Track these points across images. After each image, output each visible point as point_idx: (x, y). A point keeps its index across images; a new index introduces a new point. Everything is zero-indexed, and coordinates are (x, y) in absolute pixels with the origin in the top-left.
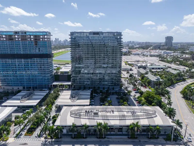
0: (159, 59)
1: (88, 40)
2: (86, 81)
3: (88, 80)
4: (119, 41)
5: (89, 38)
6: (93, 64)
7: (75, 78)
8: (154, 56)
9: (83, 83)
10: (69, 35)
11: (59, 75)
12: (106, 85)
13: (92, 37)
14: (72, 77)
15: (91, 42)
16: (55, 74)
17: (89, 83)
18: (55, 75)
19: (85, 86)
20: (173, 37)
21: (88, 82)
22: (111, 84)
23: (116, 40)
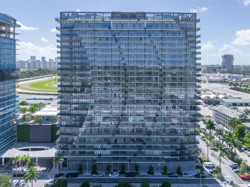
0: (230, 87)
1: (105, 33)
2: (99, 146)
3: (105, 145)
4: (191, 36)
5: (110, 28)
6: (119, 97)
7: (68, 136)
8: (216, 82)
9: (92, 153)
10: (56, 20)
11: (29, 126)
12: (157, 159)
13: (116, 25)
14: (61, 133)
15: (114, 38)
16: (20, 124)
17: (108, 152)
18: (18, 126)
19: (95, 161)
20: (233, 56)
21: (105, 149)
22: (172, 156)
23: (181, 33)
